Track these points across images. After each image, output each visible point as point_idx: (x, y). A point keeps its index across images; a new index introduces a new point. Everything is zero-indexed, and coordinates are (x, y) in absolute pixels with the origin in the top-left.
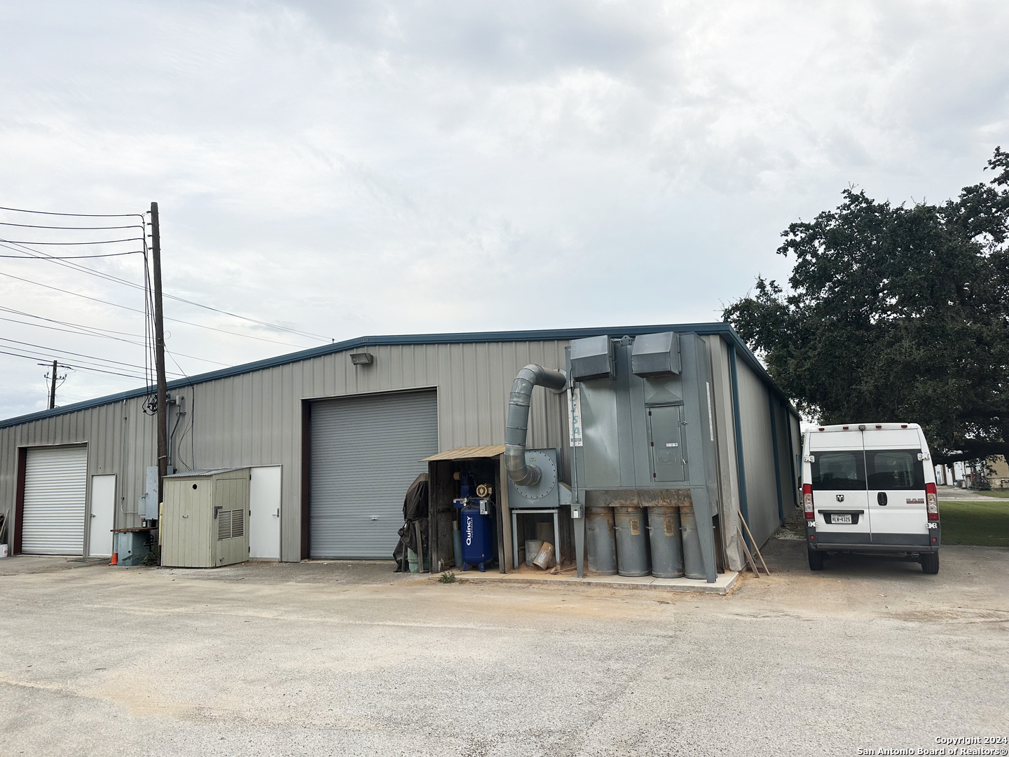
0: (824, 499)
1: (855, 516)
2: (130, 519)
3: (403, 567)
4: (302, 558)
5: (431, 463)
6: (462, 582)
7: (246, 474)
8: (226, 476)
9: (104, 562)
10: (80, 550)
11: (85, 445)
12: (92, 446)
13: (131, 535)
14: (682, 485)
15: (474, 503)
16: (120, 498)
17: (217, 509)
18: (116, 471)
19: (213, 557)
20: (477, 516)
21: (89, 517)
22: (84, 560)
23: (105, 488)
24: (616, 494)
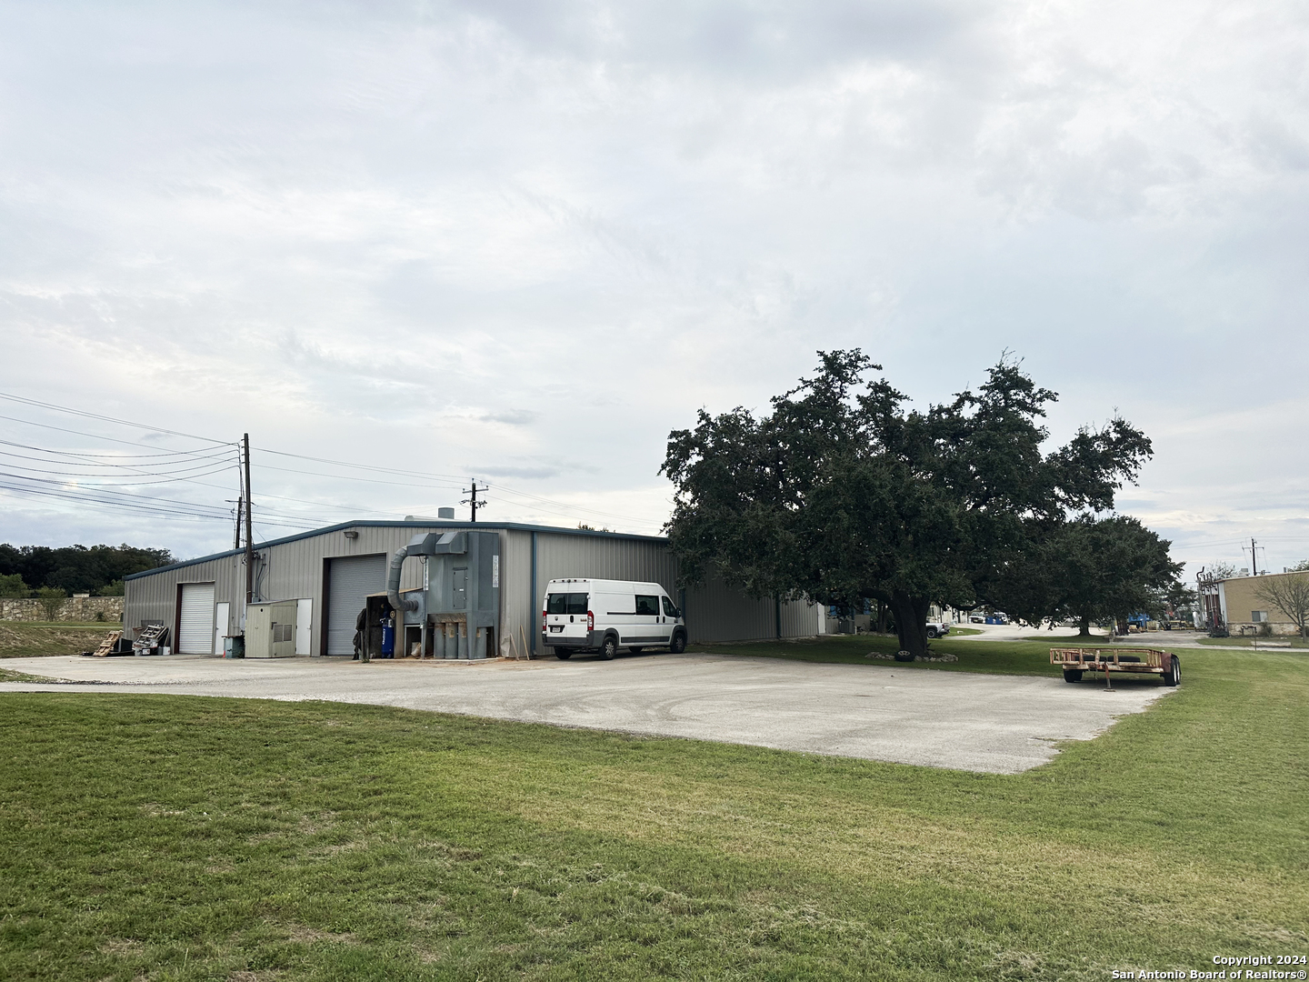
0: (551, 619)
1: (562, 627)
2: (236, 630)
3: (356, 657)
4: (321, 655)
5: (368, 598)
6: (372, 662)
7: (294, 603)
8: (280, 604)
9: (220, 657)
10: (210, 651)
11: (213, 583)
12: (217, 584)
13: (232, 639)
14: (464, 611)
15: (386, 622)
16: (231, 618)
17: (273, 623)
18: (230, 600)
19: (270, 652)
20: (387, 628)
21: (215, 629)
22: (212, 656)
23: (224, 610)
24: (442, 615)
